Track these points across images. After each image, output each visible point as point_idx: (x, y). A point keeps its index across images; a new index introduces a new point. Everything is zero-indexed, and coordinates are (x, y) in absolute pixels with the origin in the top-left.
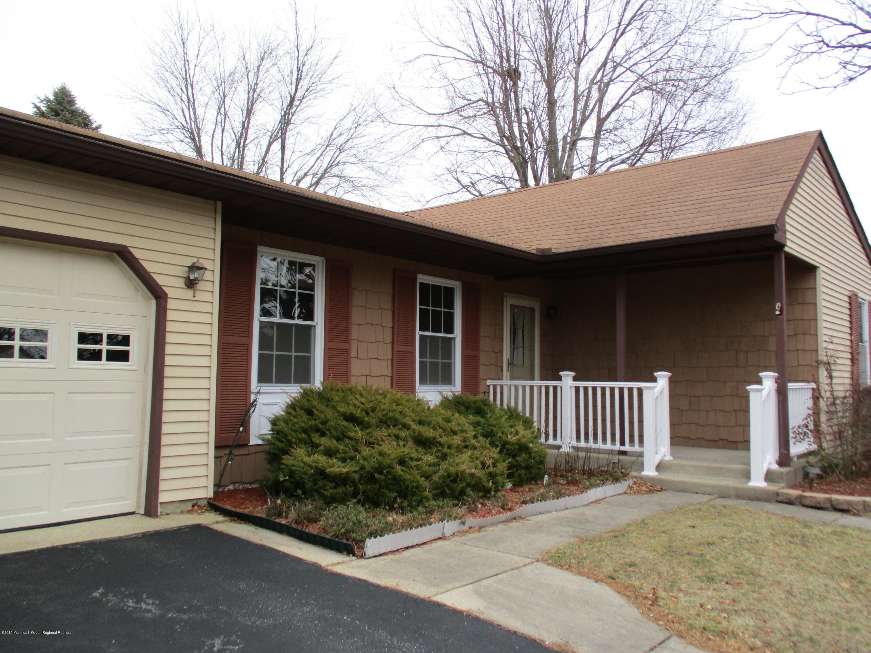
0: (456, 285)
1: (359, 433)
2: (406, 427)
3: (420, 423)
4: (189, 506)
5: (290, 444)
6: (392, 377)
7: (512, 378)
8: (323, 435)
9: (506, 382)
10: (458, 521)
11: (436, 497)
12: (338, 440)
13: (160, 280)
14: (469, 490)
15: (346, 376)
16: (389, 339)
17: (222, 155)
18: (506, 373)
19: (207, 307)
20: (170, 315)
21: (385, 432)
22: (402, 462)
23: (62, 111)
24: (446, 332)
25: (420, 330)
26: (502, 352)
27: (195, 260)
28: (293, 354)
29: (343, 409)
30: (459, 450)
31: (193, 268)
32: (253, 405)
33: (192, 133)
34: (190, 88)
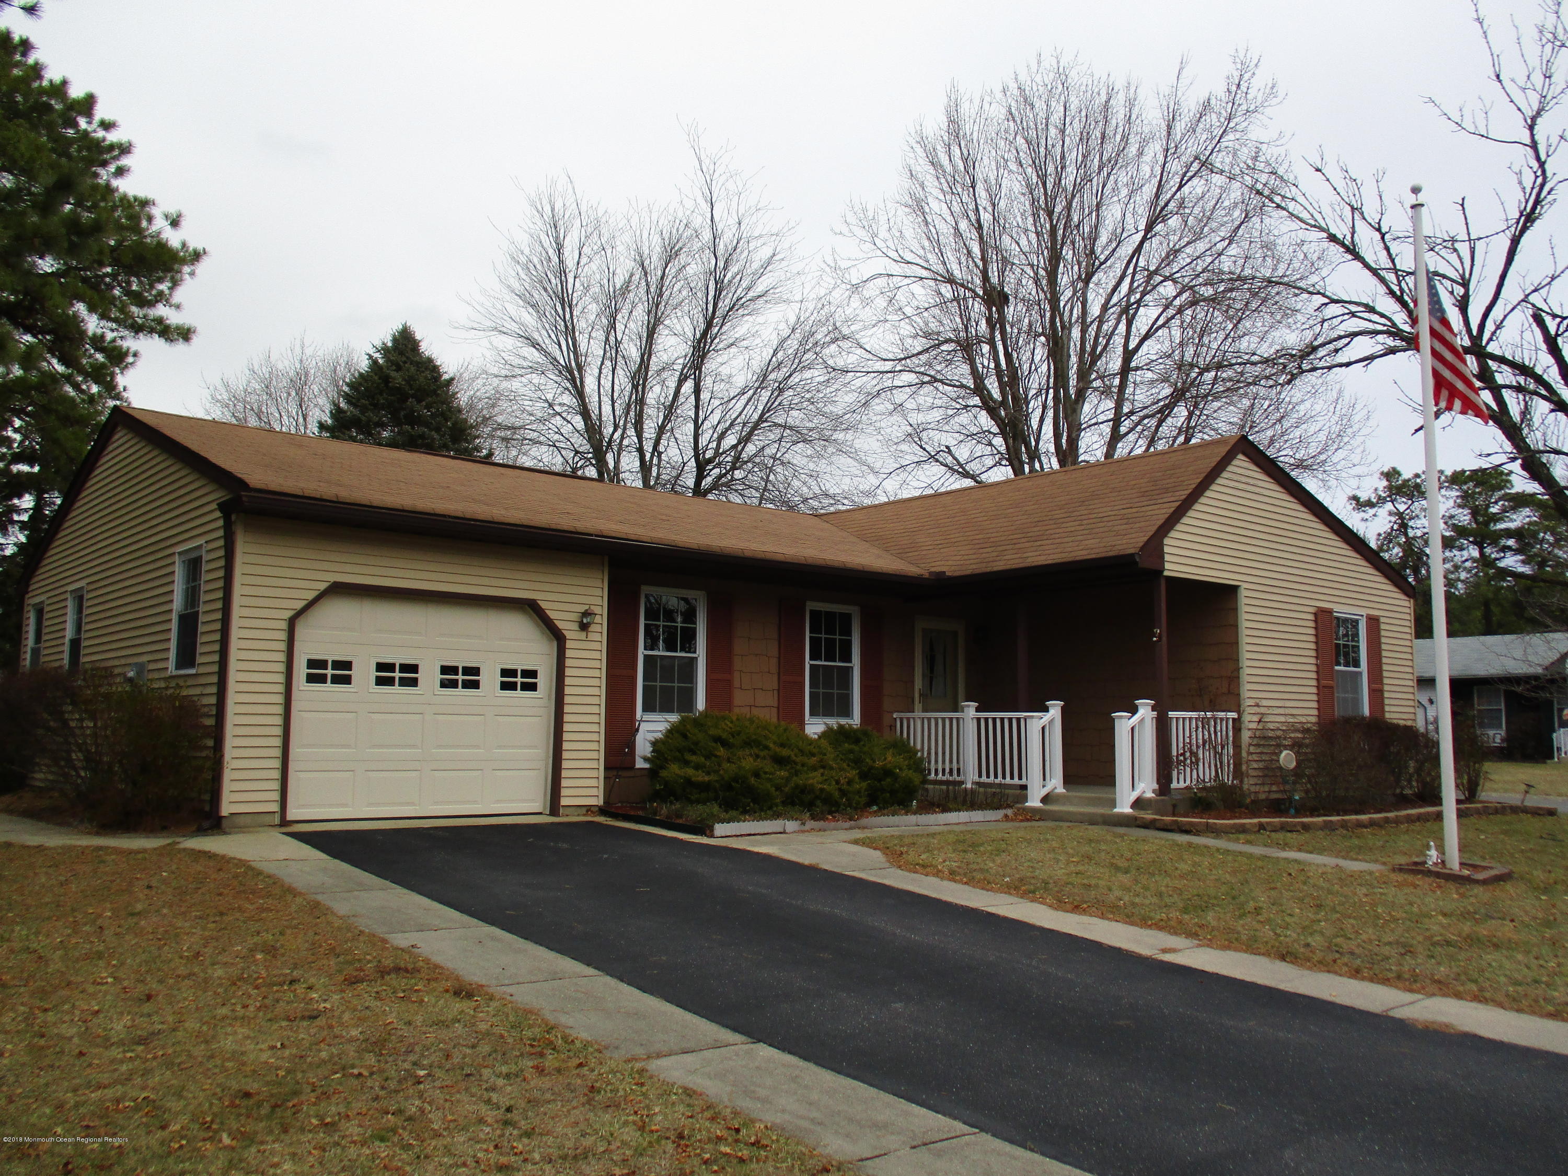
0: (854, 611)
1: (721, 751)
2: (766, 748)
3: (782, 745)
4: (584, 810)
5: (666, 760)
6: (778, 708)
7: (925, 710)
8: (694, 753)
9: (918, 714)
10: (799, 822)
11: (784, 803)
12: (707, 757)
13: (560, 625)
14: (818, 803)
15: (729, 705)
16: (774, 669)
17: (613, 402)
18: (918, 706)
19: (597, 646)
20: (569, 653)
21: (747, 752)
22: (757, 775)
23: (405, 362)
24: (841, 660)
25: (811, 659)
26: (913, 682)
27: (587, 607)
28: (676, 685)
29: (712, 732)
30: (814, 768)
31: (586, 614)
32: (637, 730)
33: (571, 372)
34: (568, 309)
